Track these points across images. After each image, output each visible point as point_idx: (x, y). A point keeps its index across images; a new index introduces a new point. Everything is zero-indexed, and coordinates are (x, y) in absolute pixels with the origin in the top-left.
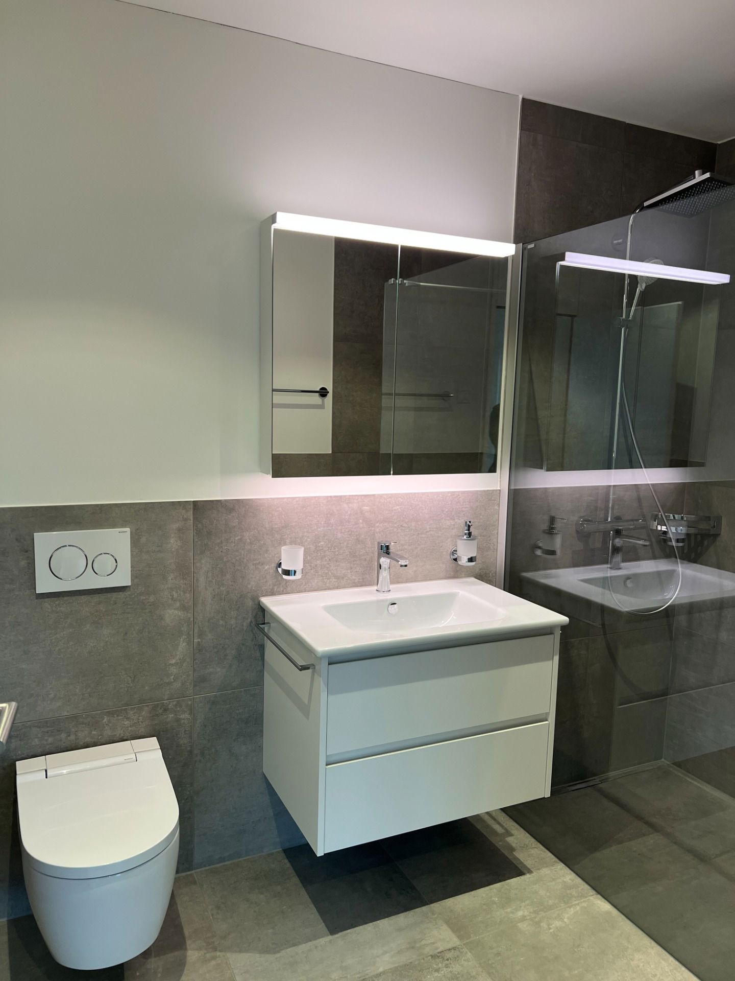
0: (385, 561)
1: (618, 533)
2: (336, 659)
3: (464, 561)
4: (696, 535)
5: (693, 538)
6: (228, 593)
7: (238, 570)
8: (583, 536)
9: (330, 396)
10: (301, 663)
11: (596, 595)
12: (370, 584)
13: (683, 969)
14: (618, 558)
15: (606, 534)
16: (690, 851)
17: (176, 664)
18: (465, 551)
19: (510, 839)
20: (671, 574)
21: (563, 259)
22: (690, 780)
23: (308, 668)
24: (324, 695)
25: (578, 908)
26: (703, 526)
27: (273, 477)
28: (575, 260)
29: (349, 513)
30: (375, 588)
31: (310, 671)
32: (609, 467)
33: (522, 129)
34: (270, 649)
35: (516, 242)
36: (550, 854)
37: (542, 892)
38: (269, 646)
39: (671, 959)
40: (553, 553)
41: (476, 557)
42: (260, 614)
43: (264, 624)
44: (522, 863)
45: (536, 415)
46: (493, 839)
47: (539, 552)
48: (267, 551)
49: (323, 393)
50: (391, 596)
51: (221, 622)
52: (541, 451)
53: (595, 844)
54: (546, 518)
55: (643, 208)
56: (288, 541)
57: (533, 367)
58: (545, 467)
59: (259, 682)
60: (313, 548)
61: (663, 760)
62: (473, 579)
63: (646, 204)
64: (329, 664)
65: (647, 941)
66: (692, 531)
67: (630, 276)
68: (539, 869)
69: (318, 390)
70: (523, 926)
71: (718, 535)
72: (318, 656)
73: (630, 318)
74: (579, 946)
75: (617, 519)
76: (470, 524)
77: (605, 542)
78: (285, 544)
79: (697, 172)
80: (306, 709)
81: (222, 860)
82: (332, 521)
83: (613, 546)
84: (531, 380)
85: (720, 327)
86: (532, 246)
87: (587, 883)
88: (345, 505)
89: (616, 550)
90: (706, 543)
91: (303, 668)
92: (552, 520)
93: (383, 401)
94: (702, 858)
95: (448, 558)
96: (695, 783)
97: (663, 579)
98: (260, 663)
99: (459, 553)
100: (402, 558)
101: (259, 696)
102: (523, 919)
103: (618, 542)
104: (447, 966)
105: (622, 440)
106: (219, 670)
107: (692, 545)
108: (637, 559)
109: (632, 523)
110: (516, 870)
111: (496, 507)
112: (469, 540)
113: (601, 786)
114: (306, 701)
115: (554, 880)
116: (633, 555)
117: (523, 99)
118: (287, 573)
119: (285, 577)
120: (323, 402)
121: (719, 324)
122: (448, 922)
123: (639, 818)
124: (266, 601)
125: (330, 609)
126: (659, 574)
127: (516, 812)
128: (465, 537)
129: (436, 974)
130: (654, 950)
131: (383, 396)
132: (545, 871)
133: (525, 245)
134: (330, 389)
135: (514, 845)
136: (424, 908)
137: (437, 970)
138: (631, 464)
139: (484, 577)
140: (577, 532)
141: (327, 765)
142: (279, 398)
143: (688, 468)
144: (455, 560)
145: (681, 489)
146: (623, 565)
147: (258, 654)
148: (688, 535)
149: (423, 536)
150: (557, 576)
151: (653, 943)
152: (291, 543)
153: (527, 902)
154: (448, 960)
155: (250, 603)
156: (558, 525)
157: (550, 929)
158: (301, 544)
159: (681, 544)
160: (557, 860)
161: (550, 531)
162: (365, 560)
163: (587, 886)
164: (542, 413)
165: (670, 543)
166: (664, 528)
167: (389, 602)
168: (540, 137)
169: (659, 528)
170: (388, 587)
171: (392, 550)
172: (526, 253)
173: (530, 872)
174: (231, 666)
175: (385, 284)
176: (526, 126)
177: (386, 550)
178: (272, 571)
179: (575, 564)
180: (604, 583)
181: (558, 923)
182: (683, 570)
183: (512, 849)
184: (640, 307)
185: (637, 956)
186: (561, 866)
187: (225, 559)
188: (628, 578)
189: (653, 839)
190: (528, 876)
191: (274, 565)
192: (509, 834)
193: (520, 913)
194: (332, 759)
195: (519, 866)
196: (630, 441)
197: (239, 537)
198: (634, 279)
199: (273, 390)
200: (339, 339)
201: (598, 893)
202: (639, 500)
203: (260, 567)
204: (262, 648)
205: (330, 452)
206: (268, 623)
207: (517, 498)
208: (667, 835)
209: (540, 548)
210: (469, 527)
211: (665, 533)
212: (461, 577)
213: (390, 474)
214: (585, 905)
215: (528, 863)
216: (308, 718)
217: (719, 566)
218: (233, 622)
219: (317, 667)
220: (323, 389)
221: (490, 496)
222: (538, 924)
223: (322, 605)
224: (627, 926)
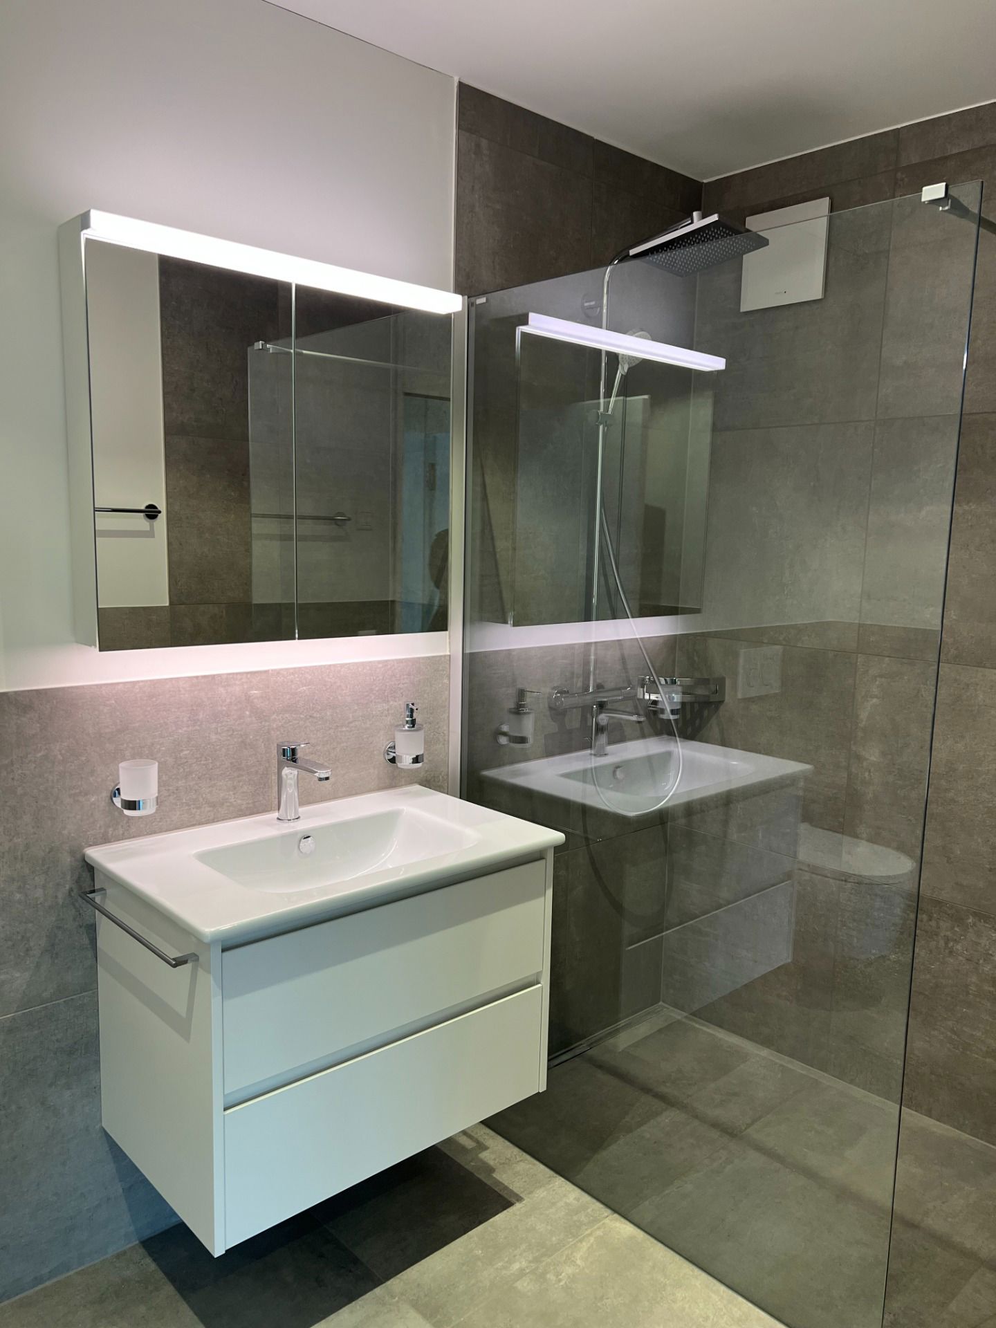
0: (289, 773)
1: (602, 706)
2: (232, 944)
3: (406, 762)
4: (692, 704)
5: (688, 708)
6: (27, 846)
7: (44, 807)
8: (557, 712)
9: (162, 517)
10: (173, 953)
11: (574, 792)
12: (266, 809)
13: (741, 1299)
14: (603, 738)
15: (586, 710)
16: (715, 1125)
18: (407, 751)
19: (485, 1155)
20: (669, 754)
21: (526, 323)
22: (697, 1026)
23: (185, 962)
24: (216, 1001)
25: (592, 1239)
26: (701, 691)
27: (100, 651)
28: (541, 325)
29: (228, 701)
30: (276, 815)
31: (187, 968)
32: (588, 618)
33: (460, 127)
34: (105, 929)
35: (459, 289)
36: (542, 1167)
37: (541, 1227)
38: (104, 925)
39: (723, 1288)
40: (523, 740)
41: (423, 755)
42: (86, 875)
43: (93, 891)
44: (506, 1188)
45: (494, 547)
46: (461, 1160)
47: (503, 740)
48: (92, 772)
49: (151, 512)
50: (301, 826)
51: (18, 896)
52: (501, 598)
53: (597, 1140)
54: (512, 691)
55: (625, 258)
56: (127, 753)
57: (488, 480)
58: (511, 622)
59: (90, 984)
60: (170, 761)
61: (661, 1003)
62: (417, 787)
63: (633, 252)
64: (223, 951)
65: (688, 1269)
66: (688, 698)
67: (609, 354)
68: (531, 1193)
69: (143, 508)
70: (524, 1285)
71: (722, 702)
72: (206, 940)
73: (610, 413)
74: (602, 1298)
75: (599, 687)
76: (414, 708)
77: (584, 719)
78: (124, 759)
79: (695, 214)
80: (182, 1025)
81: (38, 1280)
82: (201, 716)
83: (597, 724)
84: (485, 498)
85: (715, 429)
86: (481, 300)
87: (598, 1200)
88: (222, 690)
89: (600, 729)
90: (706, 713)
91: (178, 963)
92: (521, 694)
93: (254, 525)
94: (730, 1132)
95: (382, 759)
96: (705, 1029)
97: (655, 767)
98: (90, 954)
99: (399, 751)
100: (322, 766)
101: (92, 1009)
102: (522, 1273)
103: (603, 718)
105: (602, 582)
106: (18, 975)
107: (688, 716)
108: (622, 739)
109: (619, 692)
110: (498, 1200)
111: (446, 681)
112: (413, 731)
113: (590, 1052)
114: (184, 1014)
115: (554, 1204)
116: (618, 735)
117: (460, 84)
118: (132, 805)
119: (127, 812)
120: (152, 527)
121: (714, 424)
122: (415, 1305)
123: (646, 1090)
124: (95, 854)
125: (207, 858)
126: (649, 759)
127: (496, 1123)
128: (406, 728)
130: (699, 1279)
131: (253, 519)
132: (541, 1193)
133: (472, 299)
134: (162, 506)
135: (492, 1163)
136: (378, 1291)
138: (615, 614)
139: (432, 782)
140: (551, 708)
141: (225, 1109)
142: (106, 522)
143: (679, 616)
144: (393, 760)
145: (673, 643)
146: (610, 748)
147: (86, 941)
148: (683, 704)
149: (344, 729)
150: (524, 773)
151: (697, 1271)
152: (133, 757)
153: (523, 1247)
155: (67, 860)
156: (528, 700)
157: (560, 1281)
158: (152, 756)
159: (676, 717)
160: (552, 1173)
161: (518, 710)
162: (257, 772)
163: (598, 1205)
164: (501, 545)
165: (662, 716)
166: (653, 697)
167: (299, 836)
168: (484, 142)
169: (647, 697)
170: (296, 812)
171: (299, 755)
172: (473, 309)
173: (520, 1199)
174: (38, 966)
175: (249, 349)
176: (466, 123)
177: (291, 756)
178: (103, 804)
179: (549, 753)
180: (583, 776)
181: (569, 1270)
182: (682, 750)
183: (491, 1170)
184: (621, 398)
185: (679, 1294)
186: (560, 1181)
187: (20, 791)
188: (617, 767)
189: (669, 1117)
190: (518, 1206)
191: (105, 794)
192: (482, 1147)
193: (516, 1266)
194: (232, 1100)
195: (504, 1193)
196: (611, 581)
197: (42, 753)
198: (613, 358)
199: (95, 510)
200: (172, 430)
201: (615, 1211)
202: (623, 660)
203: (81, 799)
204: (92, 929)
205: (167, 604)
206: (102, 889)
207: (473, 665)
208: (683, 1107)
209: (505, 734)
210: (412, 711)
211: (655, 702)
212: (401, 786)
213: (294, 639)
214: (599, 1233)
215: (516, 1186)
216: (186, 1035)
217: (724, 743)
218: (39, 893)
219: (201, 959)
220: (151, 506)
221: (437, 665)
222: (542, 1277)
223: (194, 852)
224: (659, 1252)
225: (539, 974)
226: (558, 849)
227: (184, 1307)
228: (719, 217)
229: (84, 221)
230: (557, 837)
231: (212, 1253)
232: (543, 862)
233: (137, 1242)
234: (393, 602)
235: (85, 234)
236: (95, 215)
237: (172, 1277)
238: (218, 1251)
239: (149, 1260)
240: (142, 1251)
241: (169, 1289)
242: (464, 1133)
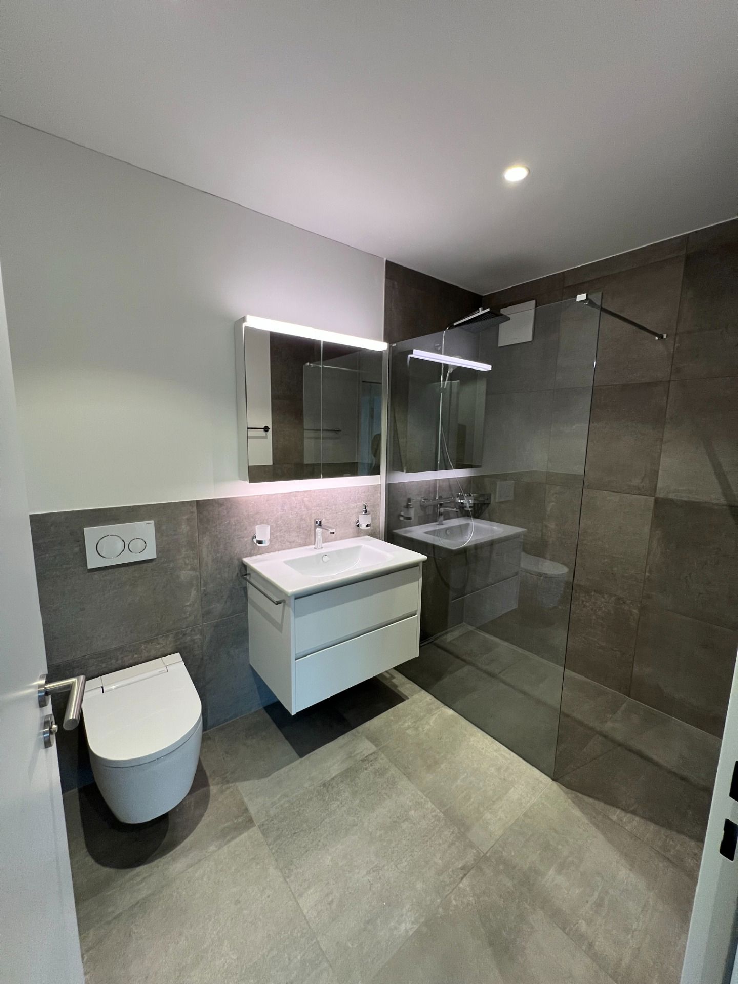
0: (319, 530)
1: (441, 505)
2: (298, 596)
3: (363, 527)
4: (478, 504)
5: (476, 506)
6: (222, 557)
7: (228, 542)
8: (423, 507)
9: (270, 431)
10: (276, 599)
11: (430, 539)
12: (310, 544)
13: (497, 742)
14: (442, 518)
15: (435, 506)
16: (486, 672)
17: (190, 605)
18: (364, 521)
19: (394, 680)
20: (468, 525)
21: (412, 353)
22: (479, 633)
23: (280, 603)
24: (292, 618)
25: (437, 715)
26: (481, 499)
27: (249, 482)
28: (418, 354)
29: (296, 502)
30: (314, 546)
31: (282, 604)
32: (436, 470)
33: (386, 278)
34: (250, 589)
35: (386, 340)
36: (417, 686)
37: (416, 709)
38: (250, 588)
39: (489, 737)
40: (409, 518)
41: (370, 524)
42: (243, 568)
43: (246, 575)
44: (403, 694)
45: (398, 441)
46: (385, 682)
47: (402, 518)
48: (246, 529)
49: (266, 429)
50: (323, 551)
51: (219, 576)
52: (401, 462)
53: (439, 676)
54: (406, 499)
55: (452, 327)
56: (259, 522)
57: (396, 415)
58: (405, 471)
59: (245, 610)
60: (275, 525)
61: (463, 623)
62: (368, 537)
63: (455, 324)
64: (295, 599)
65: (475, 729)
66: (476, 502)
67: (444, 364)
68: (412, 696)
69: (263, 427)
70: (409, 732)
71: (490, 503)
72: (289, 595)
73: (445, 388)
74: (441, 739)
75: (440, 497)
76: (367, 505)
77: (434, 510)
78: (257, 524)
79: (480, 308)
80: (280, 627)
81: (226, 720)
82: (286, 508)
83: (439, 512)
84: (395, 422)
85: (488, 393)
86: (394, 345)
87: (439, 700)
88: (293, 498)
89: (441, 514)
90: (483, 508)
91: (278, 603)
92: (409, 500)
93: (305, 433)
94: (491, 675)
95: (354, 525)
96: (482, 634)
97: (463, 529)
98: (245, 598)
99: (361, 522)
100: (331, 528)
101: (245, 619)
102: (409, 727)
103: (442, 510)
104: (371, 765)
105: (442, 455)
106: (218, 605)
107: (476, 509)
108: (450, 518)
109: (448, 499)
110: (400, 699)
111: (379, 494)
112: (366, 515)
113: (435, 642)
114: (280, 622)
115: (421, 701)
116: (448, 517)
117: (387, 261)
118: (260, 542)
119: (258, 545)
120: (266, 434)
121: (487, 391)
122: (367, 737)
123: (458, 657)
124: (247, 560)
125: (290, 563)
126: (460, 526)
127: (400, 669)
128: (364, 513)
129: (366, 772)
130: (480, 734)
131: (305, 431)
132: (416, 696)
133: (391, 345)
134: (270, 427)
135: (397, 683)
136: (353, 731)
137: (366, 769)
138: (447, 468)
139: (373, 534)
140: (421, 506)
141: (296, 659)
142: (251, 433)
143: (473, 469)
144: (358, 526)
145: (470, 480)
146: (445, 522)
147: (243, 593)
148: (474, 504)
149: (340, 513)
150: (410, 532)
151: (479, 730)
152: (261, 523)
153: (409, 717)
154: (371, 761)
155: (236, 562)
156: (412, 502)
157: (424, 731)
158: (267, 523)
159: (471, 509)
160: (420, 689)
161: (408, 507)
162: (306, 530)
163: (439, 702)
164: (401, 440)
165: (466, 509)
166: (462, 501)
167: (322, 555)
168: (396, 283)
169: (459, 501)
170: (321, 545)
171: (322, 523)
172: (391, 348)
173: (408, 698)
174: (226, 602)
175: (304, 366)
176: (388, 276)
177: (320, 524)
178: (249, 541)
179: (420, 524)
180: (433, 533)
181: (427, 727)
182: (473, 523)
183: (396, 686)
184: (449, 382)
185: (472, 739)
186: (423, 692)
187: (219, 536)
188: (447, 529)
189: (466, 669)
190: (407, 701)
191: (250, 538)
192: (393, 677)
193: (407, 724)
194: (299, 656)
195: (401, 696)
196: (445, 455)
197: (228, 522)
198: (447, 366)
199: (248, 428)
200: (274, 397)
201: (446, 705)
202: (450, 486)
203: (242, 539)
204: (245, 589)
205: (272, 464)
206: (249, 574)
207: (390, 488)
208: (473, 665)
209: (402, 516)
210: (366, 507)
211: (463, 503)
212: (362, 536)
213: (321, 478)
214: (440, 713)
215: (406, 693)
216: (281, 631)
217: (491, 520)
218: (226, 575)
219: (287, 602)
220: (266, 427)
221: (376, 488)
222: (417, 729)
223: (283, 560)
224: (463, 722)
225: (416, 611)
226: (424, 562)
227: (280, 733)
228: (491, 310)
229: (244, 320)
230: (424, 557)
231: (290, 712)
232: (418, 567)
233: (261, 707)
234: (357, 463)
235: (244, 325)
236: (249, 318)
237: (275, 721)
238: (293, 713)
239: (266, 714)
240: (264, 712)
241: (274, 726)
242: (387, 672)
